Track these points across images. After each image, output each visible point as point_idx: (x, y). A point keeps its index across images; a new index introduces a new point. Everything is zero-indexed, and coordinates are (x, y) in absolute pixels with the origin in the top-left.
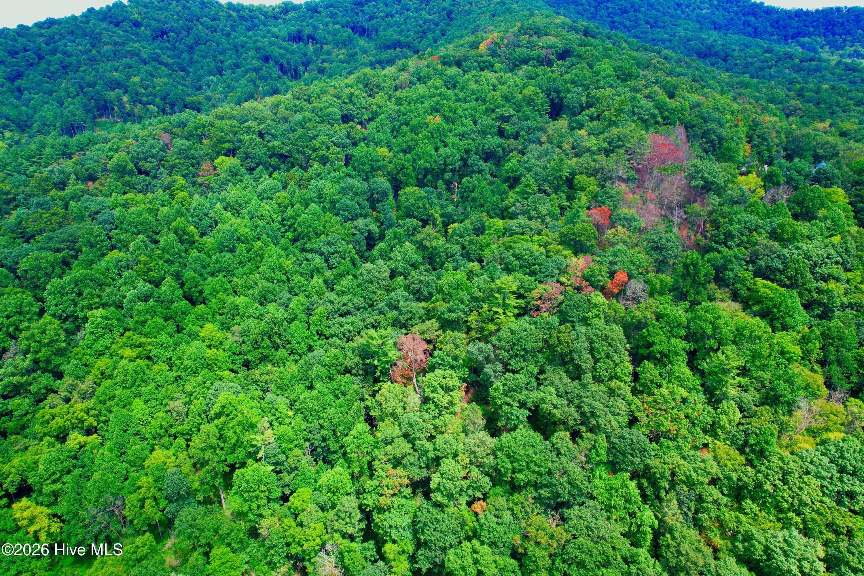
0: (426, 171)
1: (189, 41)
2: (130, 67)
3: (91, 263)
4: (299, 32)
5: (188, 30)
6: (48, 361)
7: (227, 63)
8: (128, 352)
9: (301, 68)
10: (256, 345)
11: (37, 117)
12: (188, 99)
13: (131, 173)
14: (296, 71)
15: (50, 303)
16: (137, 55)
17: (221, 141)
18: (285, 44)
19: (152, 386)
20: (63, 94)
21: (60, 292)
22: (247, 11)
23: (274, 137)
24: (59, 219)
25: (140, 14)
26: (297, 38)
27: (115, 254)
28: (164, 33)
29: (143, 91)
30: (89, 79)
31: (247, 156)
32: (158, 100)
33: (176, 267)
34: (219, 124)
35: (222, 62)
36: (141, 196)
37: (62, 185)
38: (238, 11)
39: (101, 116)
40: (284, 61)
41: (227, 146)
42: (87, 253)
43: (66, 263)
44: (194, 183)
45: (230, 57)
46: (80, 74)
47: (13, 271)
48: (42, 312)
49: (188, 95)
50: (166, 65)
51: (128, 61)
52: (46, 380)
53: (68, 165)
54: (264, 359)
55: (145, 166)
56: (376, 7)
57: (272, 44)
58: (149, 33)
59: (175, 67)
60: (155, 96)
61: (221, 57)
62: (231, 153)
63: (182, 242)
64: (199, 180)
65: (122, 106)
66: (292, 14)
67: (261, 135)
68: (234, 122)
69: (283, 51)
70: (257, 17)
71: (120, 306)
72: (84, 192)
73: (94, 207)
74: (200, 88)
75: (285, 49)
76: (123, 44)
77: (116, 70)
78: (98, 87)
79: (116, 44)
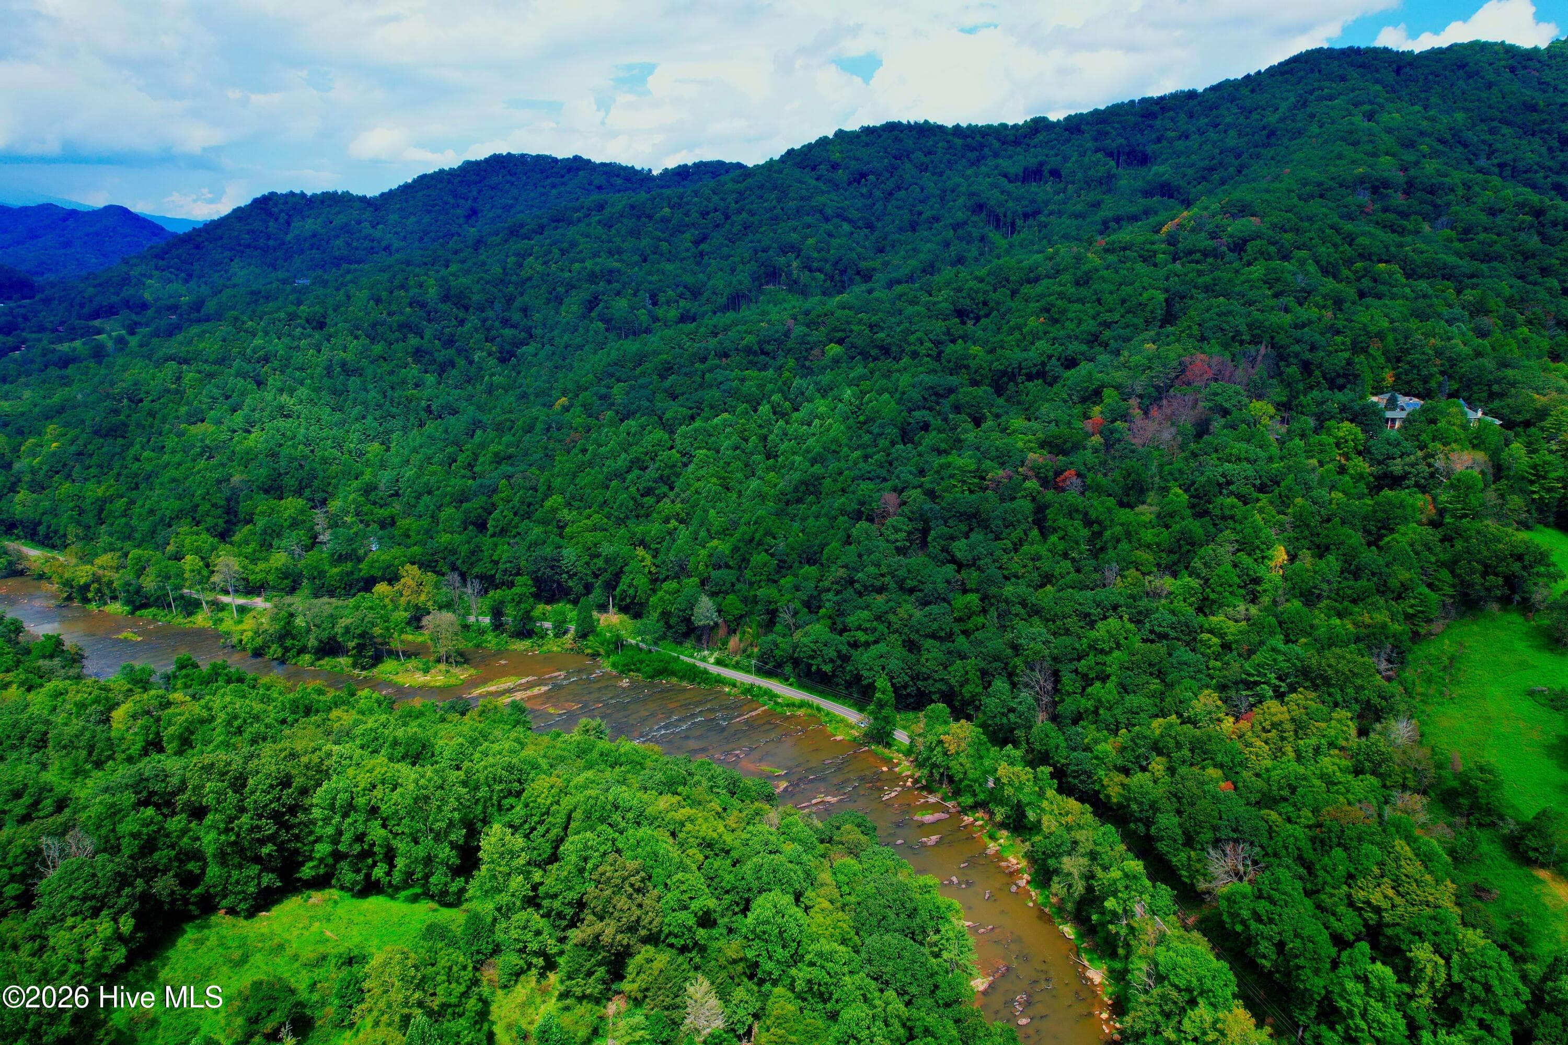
0: (1004, 373)
1: (890, 185)
2: (809, 226)
3: (708, 419)
4: (1041, 164)
5: (892, 170)
6: (668, 478)
7: (924, 216)
8: (714, 480)
9: (1019, 222)
10: (796, 489)
11: (710, 284)
12: (863, 265)
13: (755, 354)
14: (1013, 224)
15: (678, 442)
16: (821, 212)
17: (835, 329)
18: (1010, 187)
19: (723, 505)
20: (738, 259)
21: (684, 436)
22: (978, 138)
23: (882, 329)
24: (695, 386)
25: (841, 152)
26: (1033, 175)
27: (725, 415)
28: (863, 175)
29: (816, 255)
30: (766, 242)
31: (853, 346)
32: (828, 267)
33: (764, 431)
34: (839, 313)
35: (920, 213)
36: (756, 373)
37: (704, 360)
38: (966, 137)
39: (767, 283)
40: (1000, 211)
41: (839, 335)
42: (707, 412)
43: (692, 418)
44: (803, 366)
45: (932, 207)
46: (759, 236)
47: (661, 418)
48: (672, 448)
49: (865, 259)
50: (850, 221)
51: (808, 219)
52: (665, 489)
53: (712, 343)
54: (799, 501)
55: (769, 348)
56: (1172, 119)
57: (993, 186)
58: (845, 178)
59: (860, 223)
60: (827, 261)
61: (920, 208)
62: (840, 342)
63: (775, 413)
64: (807, 363)
65: (789, 275)
66: (1040, 137)
67: (871, 327)
68: (851, 313)
69: (1004, 197)
70: (990, 145)
71: (718, 452)
72: (718, 367)
73: (720, 379)
74: (881, 251)
75: (1009, 194)
76: (809, 198)
77: (795, 230)
78: (771, 253)
79: (802, 199)
